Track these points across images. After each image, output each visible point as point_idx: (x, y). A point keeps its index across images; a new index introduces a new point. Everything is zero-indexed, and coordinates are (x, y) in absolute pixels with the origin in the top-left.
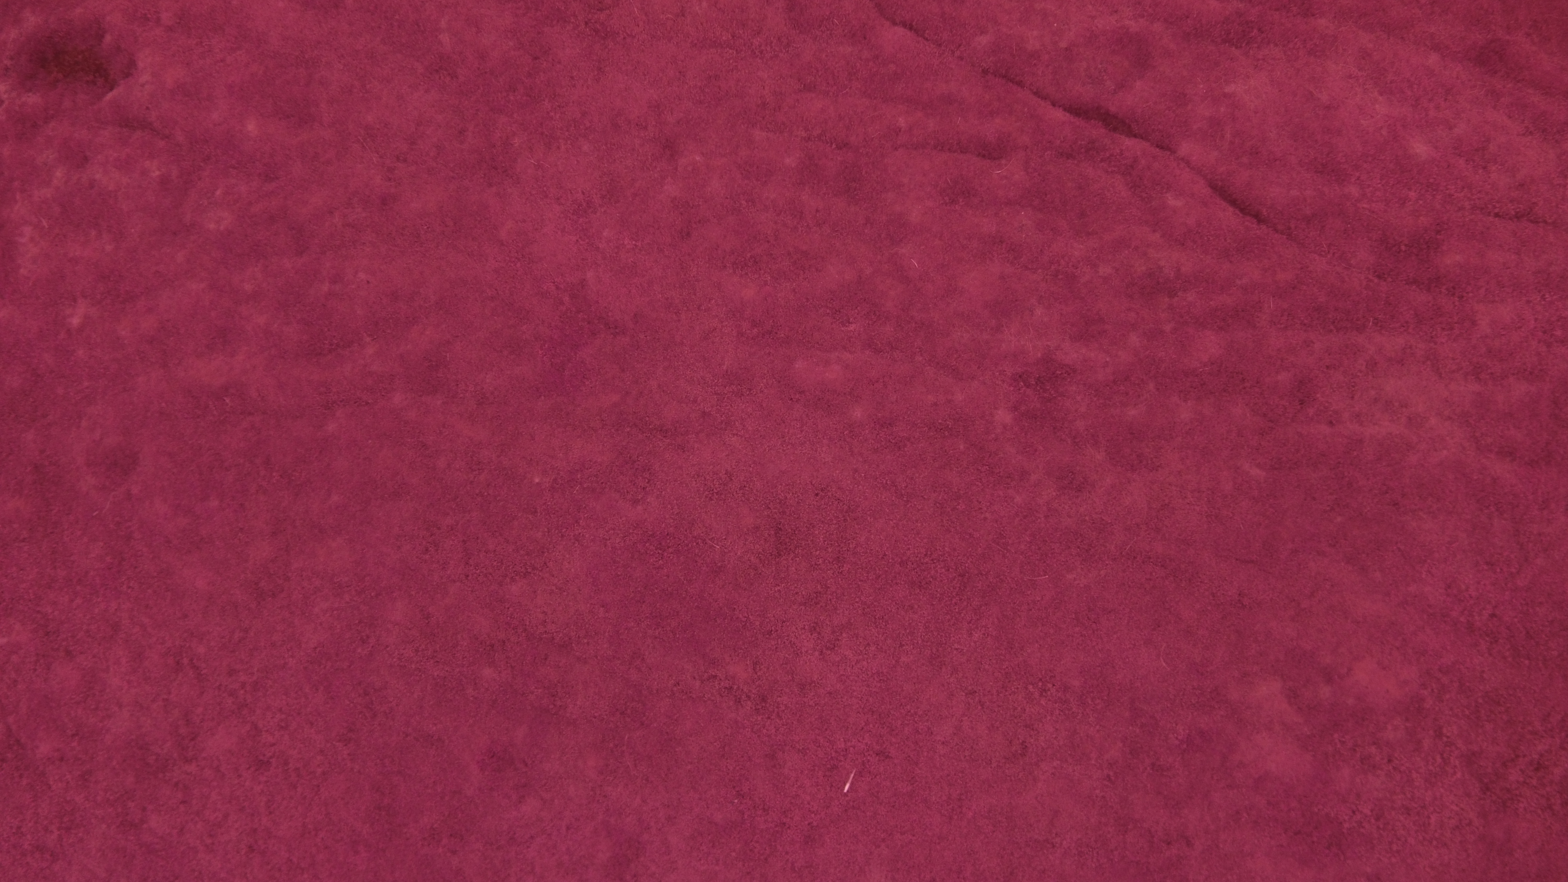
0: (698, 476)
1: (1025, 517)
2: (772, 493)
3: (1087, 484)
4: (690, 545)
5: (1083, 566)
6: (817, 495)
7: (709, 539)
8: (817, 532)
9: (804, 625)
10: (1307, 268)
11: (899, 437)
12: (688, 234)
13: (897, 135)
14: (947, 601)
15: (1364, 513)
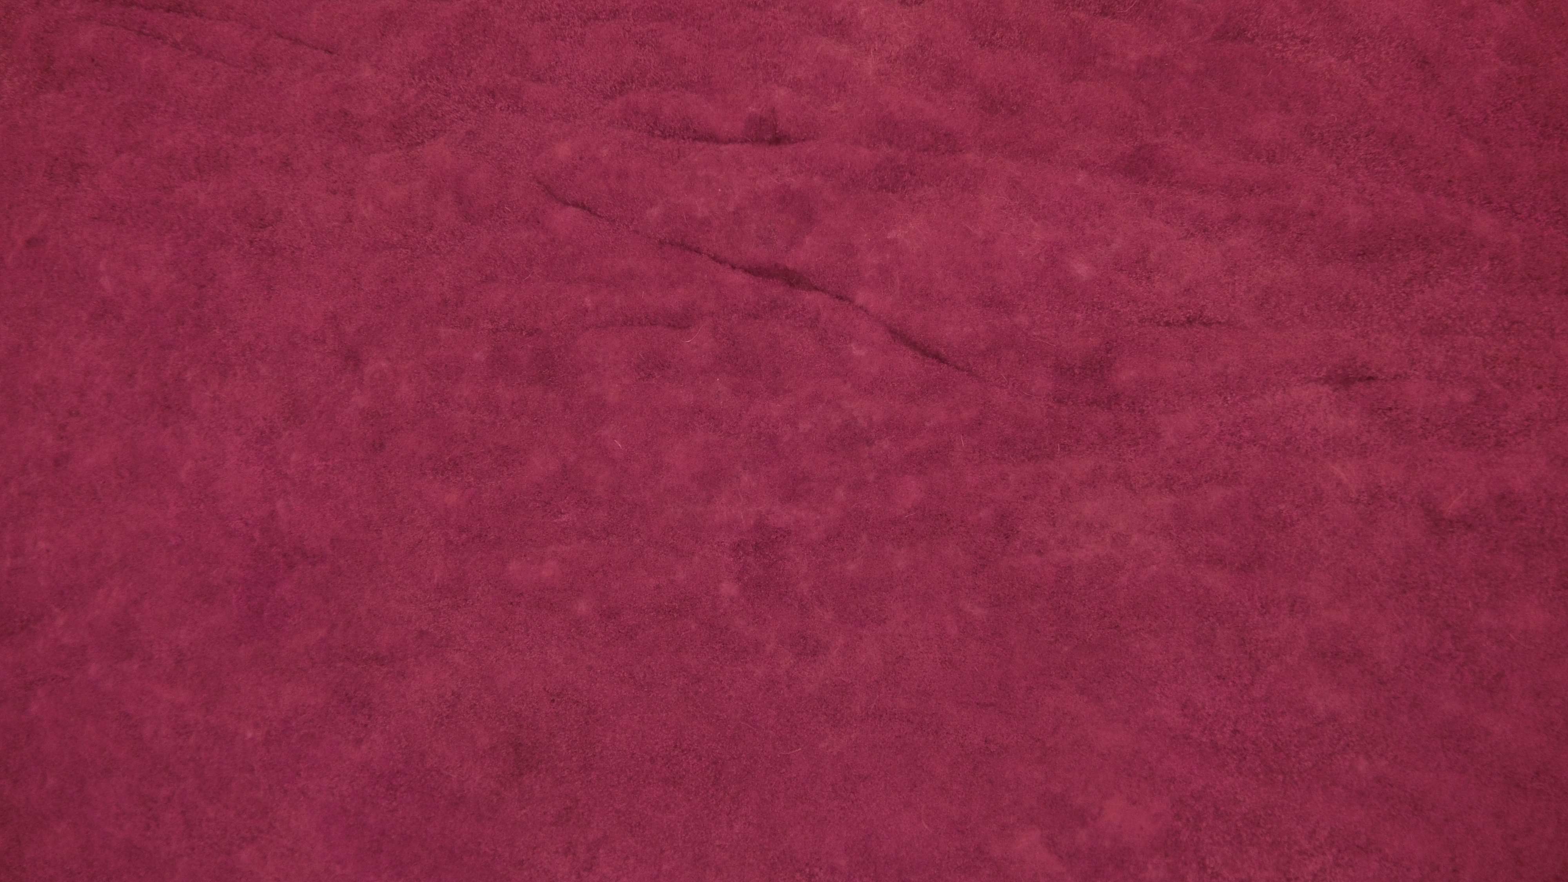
0: (423, 701)
1: (768, 690)
2: (506, 706)
3: (821, 647)
4: (423, 780)
5: (833, 733)
6: (553, 701)
7: (444, 769)
8: (558, 742)
9: (557, 848)
10: (990, 402)
11: (629, 626)
12: (382, 445)
13: (585, 315)
14: (703, 794)
15: (1087, 640)
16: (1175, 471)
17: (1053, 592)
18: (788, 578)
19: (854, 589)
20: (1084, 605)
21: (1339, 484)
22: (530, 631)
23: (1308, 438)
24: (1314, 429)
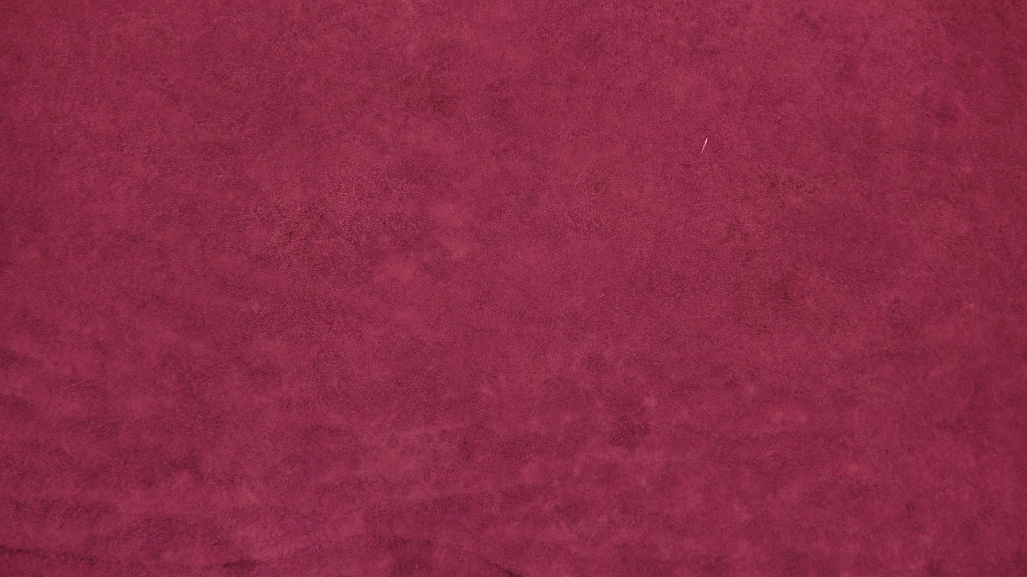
0: (855, 327)
1: (620, 335)
2: (797, 323)
3: (587, 363)
4: (849, 277)
5: (577, 309)
6: (765, 327)
7: (834, 283)
9: (753, 237)
10: (475, 541)
11: (717, 377)
14: (659, 270)
15: (417, 375)
16: (356, 494)
17: (437, 406)
18: (610, 410)
19: (565, 403)
20: (418, 397)
21: (252, 489)
22: (786, 373)
23: (269, 521)
24: (265, 527)
